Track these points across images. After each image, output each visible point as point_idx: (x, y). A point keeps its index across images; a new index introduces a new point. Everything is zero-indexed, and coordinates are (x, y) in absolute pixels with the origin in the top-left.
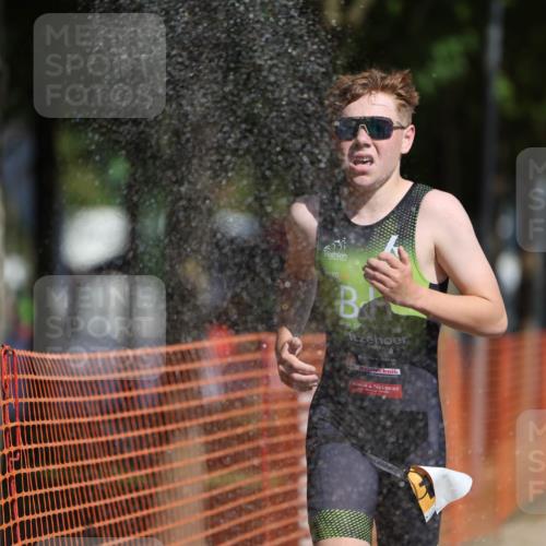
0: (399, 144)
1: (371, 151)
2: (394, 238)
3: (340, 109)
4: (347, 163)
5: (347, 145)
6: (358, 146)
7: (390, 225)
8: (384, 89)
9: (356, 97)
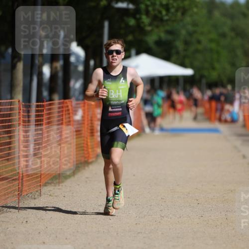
0: (122, 56)
1: (116, 57)
2: (122, 78)
3: (108, 48)
4: (111, 60)
5: (111, 56)
6: (113, 56)
7: (121, 75)
8: (118, 43)
9: (112, 45)
